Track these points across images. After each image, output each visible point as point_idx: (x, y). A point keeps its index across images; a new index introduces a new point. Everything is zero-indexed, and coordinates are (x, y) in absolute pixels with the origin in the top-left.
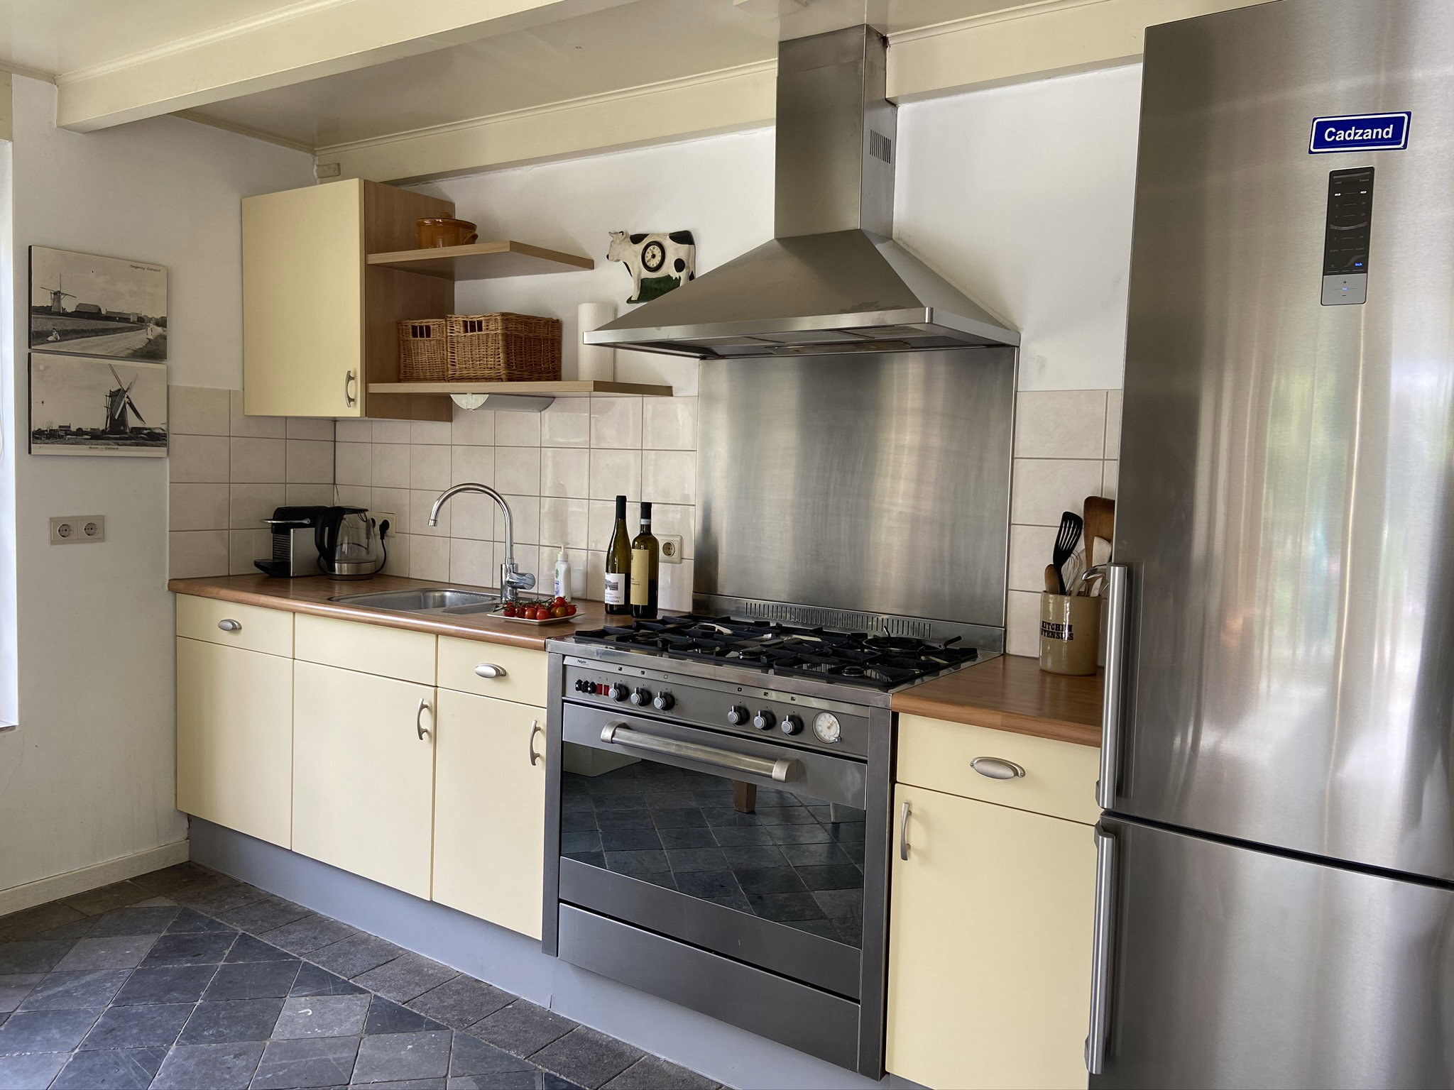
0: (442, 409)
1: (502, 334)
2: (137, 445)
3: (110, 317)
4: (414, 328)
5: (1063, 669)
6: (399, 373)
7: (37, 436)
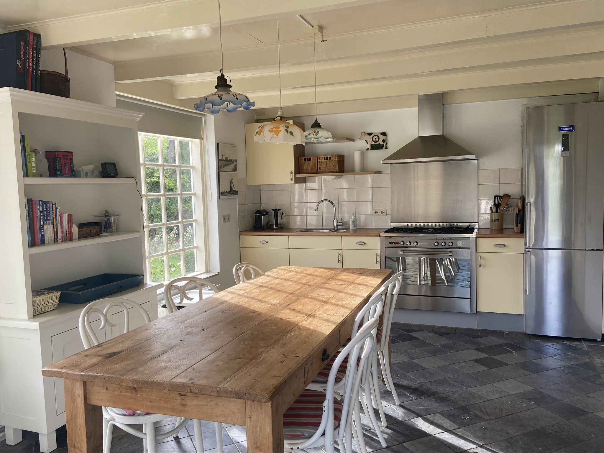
1: (338, 160)
2: (234, 195)
3: (229, 160)
4: (305, 159)
5: (497, 229)
7: (221, 194)
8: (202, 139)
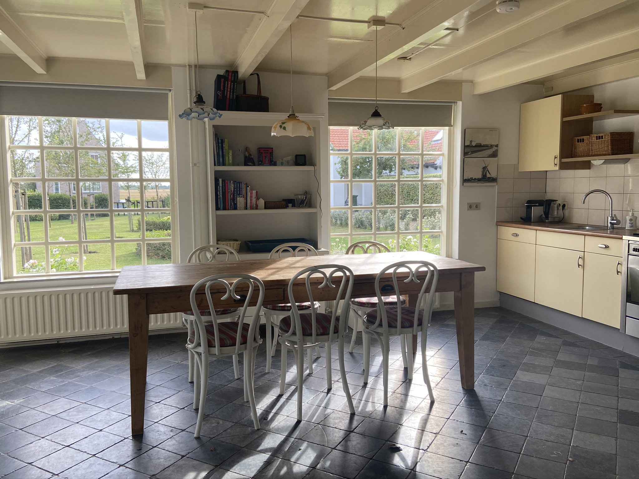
0: (587, 166)
1: (610, 139)
2: (489, 182)
3: (484, 146)
4: (578, 140)
6: (572, 155)
7: (465, 181)
8: (452, 126)
